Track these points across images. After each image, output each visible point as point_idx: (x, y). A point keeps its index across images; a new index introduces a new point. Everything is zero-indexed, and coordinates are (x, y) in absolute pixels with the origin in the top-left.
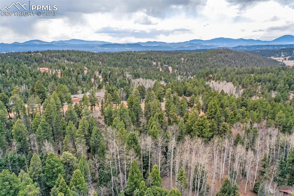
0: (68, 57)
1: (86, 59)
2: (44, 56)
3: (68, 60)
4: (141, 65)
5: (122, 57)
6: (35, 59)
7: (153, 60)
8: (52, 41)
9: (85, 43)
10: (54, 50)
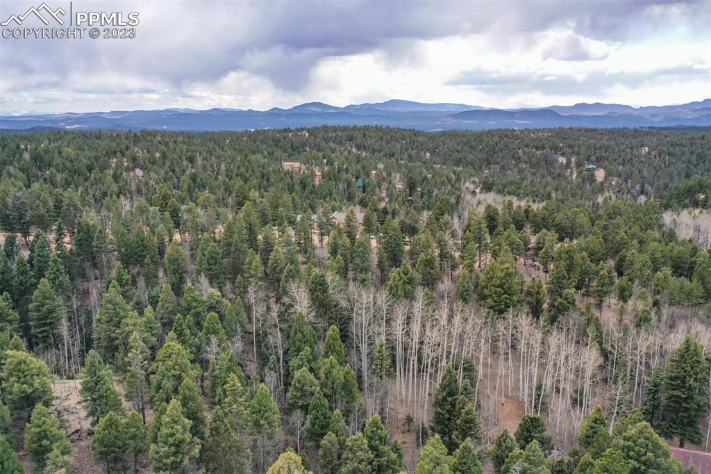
0: (359, 140)
1: (398, 146)
2: (312, 138)
3: (358, 148)
4: (526, 162)
5: (483, 145)
6: (292, 144)
7: (560, 151)
8: (348, 104)
9: (419, 109)
10: (337, 126)
